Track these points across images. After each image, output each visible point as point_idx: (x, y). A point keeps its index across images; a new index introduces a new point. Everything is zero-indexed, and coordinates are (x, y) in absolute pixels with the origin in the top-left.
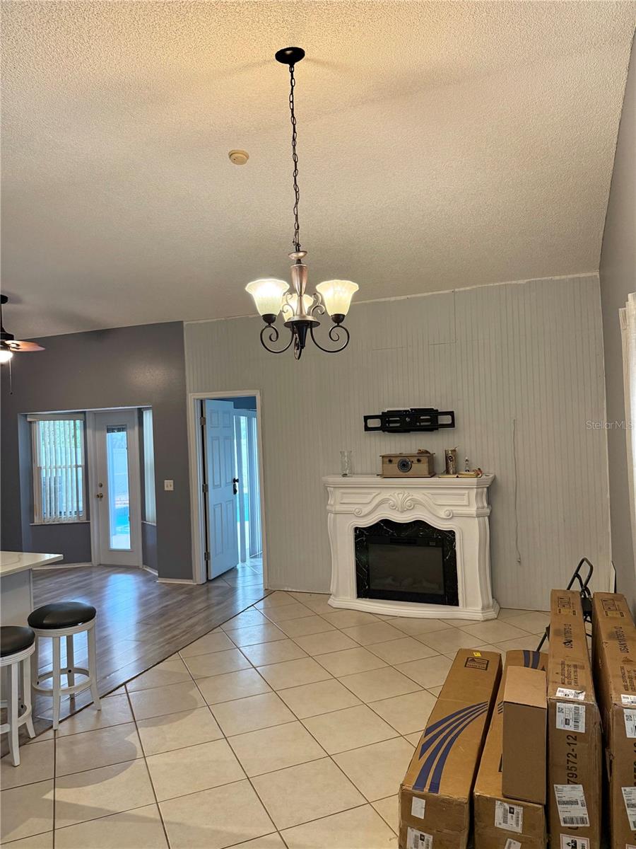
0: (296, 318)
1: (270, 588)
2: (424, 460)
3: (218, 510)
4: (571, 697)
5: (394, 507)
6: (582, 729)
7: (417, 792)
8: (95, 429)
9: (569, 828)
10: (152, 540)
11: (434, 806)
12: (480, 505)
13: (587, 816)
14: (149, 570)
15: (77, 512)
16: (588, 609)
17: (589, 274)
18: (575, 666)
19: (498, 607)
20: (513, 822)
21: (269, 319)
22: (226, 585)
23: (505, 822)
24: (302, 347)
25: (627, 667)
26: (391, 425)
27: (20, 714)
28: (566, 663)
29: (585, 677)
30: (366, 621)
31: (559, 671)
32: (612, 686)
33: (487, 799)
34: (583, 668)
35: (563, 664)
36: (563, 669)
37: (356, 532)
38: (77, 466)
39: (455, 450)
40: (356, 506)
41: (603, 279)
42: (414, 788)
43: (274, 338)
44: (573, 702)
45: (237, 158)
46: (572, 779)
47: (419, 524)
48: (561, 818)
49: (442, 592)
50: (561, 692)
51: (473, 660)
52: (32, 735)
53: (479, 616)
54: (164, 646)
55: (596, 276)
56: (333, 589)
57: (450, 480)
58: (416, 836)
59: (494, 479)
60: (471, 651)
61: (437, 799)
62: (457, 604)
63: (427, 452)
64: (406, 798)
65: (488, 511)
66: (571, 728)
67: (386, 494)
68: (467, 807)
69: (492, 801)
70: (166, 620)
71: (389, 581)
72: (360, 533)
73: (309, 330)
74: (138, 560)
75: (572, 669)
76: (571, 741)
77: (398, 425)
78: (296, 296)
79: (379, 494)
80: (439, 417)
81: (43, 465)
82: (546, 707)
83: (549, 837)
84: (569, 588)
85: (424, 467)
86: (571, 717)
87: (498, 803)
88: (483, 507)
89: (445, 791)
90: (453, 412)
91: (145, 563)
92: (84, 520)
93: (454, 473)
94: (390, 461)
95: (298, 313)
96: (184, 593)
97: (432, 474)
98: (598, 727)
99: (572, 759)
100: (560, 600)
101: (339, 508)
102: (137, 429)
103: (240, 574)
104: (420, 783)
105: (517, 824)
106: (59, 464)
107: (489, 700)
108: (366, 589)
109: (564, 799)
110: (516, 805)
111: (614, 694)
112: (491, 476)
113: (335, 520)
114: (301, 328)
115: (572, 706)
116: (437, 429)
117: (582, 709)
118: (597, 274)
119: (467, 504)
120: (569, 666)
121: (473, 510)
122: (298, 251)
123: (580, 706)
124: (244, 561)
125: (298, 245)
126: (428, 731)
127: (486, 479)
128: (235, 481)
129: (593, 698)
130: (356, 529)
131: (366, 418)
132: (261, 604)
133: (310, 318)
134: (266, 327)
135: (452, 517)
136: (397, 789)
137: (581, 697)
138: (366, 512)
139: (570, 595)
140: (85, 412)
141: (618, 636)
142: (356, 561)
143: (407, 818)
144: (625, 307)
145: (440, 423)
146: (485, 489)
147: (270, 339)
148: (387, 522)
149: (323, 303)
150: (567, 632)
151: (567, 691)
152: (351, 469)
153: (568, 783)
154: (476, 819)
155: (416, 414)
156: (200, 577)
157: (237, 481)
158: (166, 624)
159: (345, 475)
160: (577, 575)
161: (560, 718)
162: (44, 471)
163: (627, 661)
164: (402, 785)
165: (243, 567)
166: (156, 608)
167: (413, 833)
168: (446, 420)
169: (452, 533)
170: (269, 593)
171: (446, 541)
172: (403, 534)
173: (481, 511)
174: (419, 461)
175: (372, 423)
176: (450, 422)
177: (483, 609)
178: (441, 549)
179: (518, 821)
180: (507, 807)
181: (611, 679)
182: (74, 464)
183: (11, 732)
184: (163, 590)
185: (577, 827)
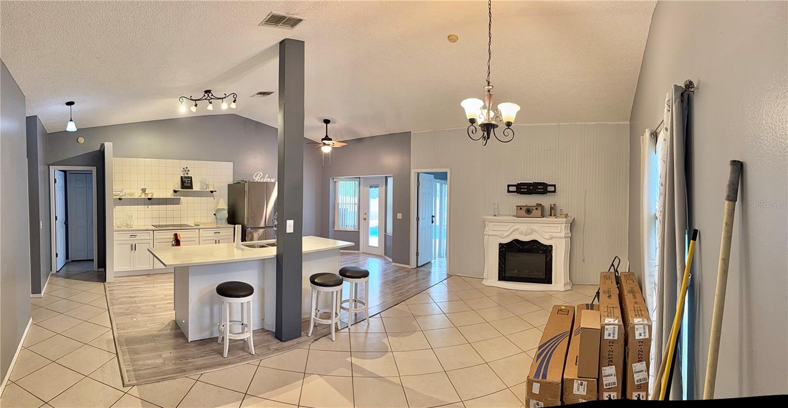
0: (486, 122)
1: (450, 274)
2: (539, 208)
3: (424, 231)
4: (612, 322)
5: (521, 233)
6: (616, 338)
7: (535, 380)
8: (364, 186)
9: (608, 388)
10: (389, 243)
11: (544, 386)
12: (567, 232)
13: (616, 381)
14: (387, 258)
15: (354, 226)
16: (618, 281)
17: (625, 123)
18: (613, 307)
19: (571, 284)
20: (582, 390)
21: (472, 121)
22: (426, 270)
23: (578, 390)
24: (488, 138)
25: (636, 306)
26: (522, 190)
27: (336, 317)
28: (609, 306)
29: (618, 312)
30: (501, 292)
31: (606, 310)
32: (630, 315)
33: (570, 380)
34: (616, 308)
35: (607, 307)
36: (608, 309)
37: (500, 245)
38: (355, 204)
39: (555, 205)
40: (501, 232)
41: (631, 125)
42: (534, 378)
43: (474, 132)
44: (613, 324)
45: (452, 39)
46: (610, 364)
47: (535, 242)
48: (604, 384)
49: (544, 277)
50: (607, 321)
51: (561, 310)
52: (339, 329)
53: (563, 289)
54: (398, 297)
55: (628, 124)
56: (485, 276)
57: (552, 219)
58: (535, 404)
59: (574, 218)
60: (560, 306)
61: (546, 383)
62: (551, 283)
63: (541, 205)
64: (530, 383)
65: (570, 235)
66: (611, 338)
67: (517, 226)
68: (560, 385)
69: (572, 380)
70: (398, 284)
71: (516, 272)
72: (502, 246)
73: (492, 130)
74: (382, 252)
75: (612, 309)
76: (611, 344)
77: (526, 190)
78: (486, 111)
79: (513, 226)
80: (548, 187)
81: (340, 202)
82: (600, 328)
83: (598, 395)
84: (609, 271)
85: (539, 212)
86: (611, 332)
87: (575, 381)
88: (568, 233)
89: (549, 378)
90: (555, 185)
91: (385, 254)
92: (357, 230)
93: (554, 216)
94: (521, 209)
95: (487, 119)
96: (405, 271)
97: (543, 216)
98: (623, 335)
99: (611, 353)
100: (605, 277)
101: (491, 233)
102: (384, 186)
103: (433, 265)
104: (537, 375)
105: (584, 391)
106: (347, 202)
107: (569, 330)
108: (503, 276)
109: (607, 374)
110: (584, 380)
111: (630, 318)
112: (573, 218)
113: (488, 238)
114: (488, 127)
115: (612, 326)
116: (546, 193)
117: (617, 327)
118: (629, 123)
119: (560, 231)
120: (610, 308)
121: (563, 235)
122: (489, 85)
123: (616, 326)
124: (435, 259)
125: (489, 83)
126: (540, 348)
127: (570, 219)
128: (432, 216)
129: (622, 322)
130: (500, 244)
131: (509, 186)
132: (445, 282)
133: (493, 122)
134: (471, 125)
135: (552, 238)
136: (526, 379)
137: (616, 322)
138: (506, 235)
139: (610, 274)
140: (359, 178)
141: (632, 292)
142: (499, 261)
143: (530, 394)
144: (643, 135)
145: (548, 190)
146: (570, 224)
147: (473, 133)
148: (517, 241)
149: (501, 115)
150: (609, 292)
151: (610, 320)
152: (498, 212)
153: (609, 366)
154: (564, 391)
155: (536, 185)
156: (413, 264)
157: (434, 217)
158: (397, 286)
159: (495, 215)
160: (613, 265)
161: (606, 333)
162: (340, 205)
163: (636, 303)
164: (528, 377)
165: (434, 262)
166: (392, 278)
167: (533, 402)
168: (551, 189)
169: (551, 246)
170: (449, 276)
171: (547, 251)
172: (526, 247)
173: (567, 235)
174: (537, 209)
175: (511, 189)
176: (553, 190)
177: (564, 285)
178: (545, 255)
179: (584, 389)
180: (580, 382)
181: (629, 312)
182: (354, 202)
183: (332, 324)
184: (395, 269)
185: (612, 388)
